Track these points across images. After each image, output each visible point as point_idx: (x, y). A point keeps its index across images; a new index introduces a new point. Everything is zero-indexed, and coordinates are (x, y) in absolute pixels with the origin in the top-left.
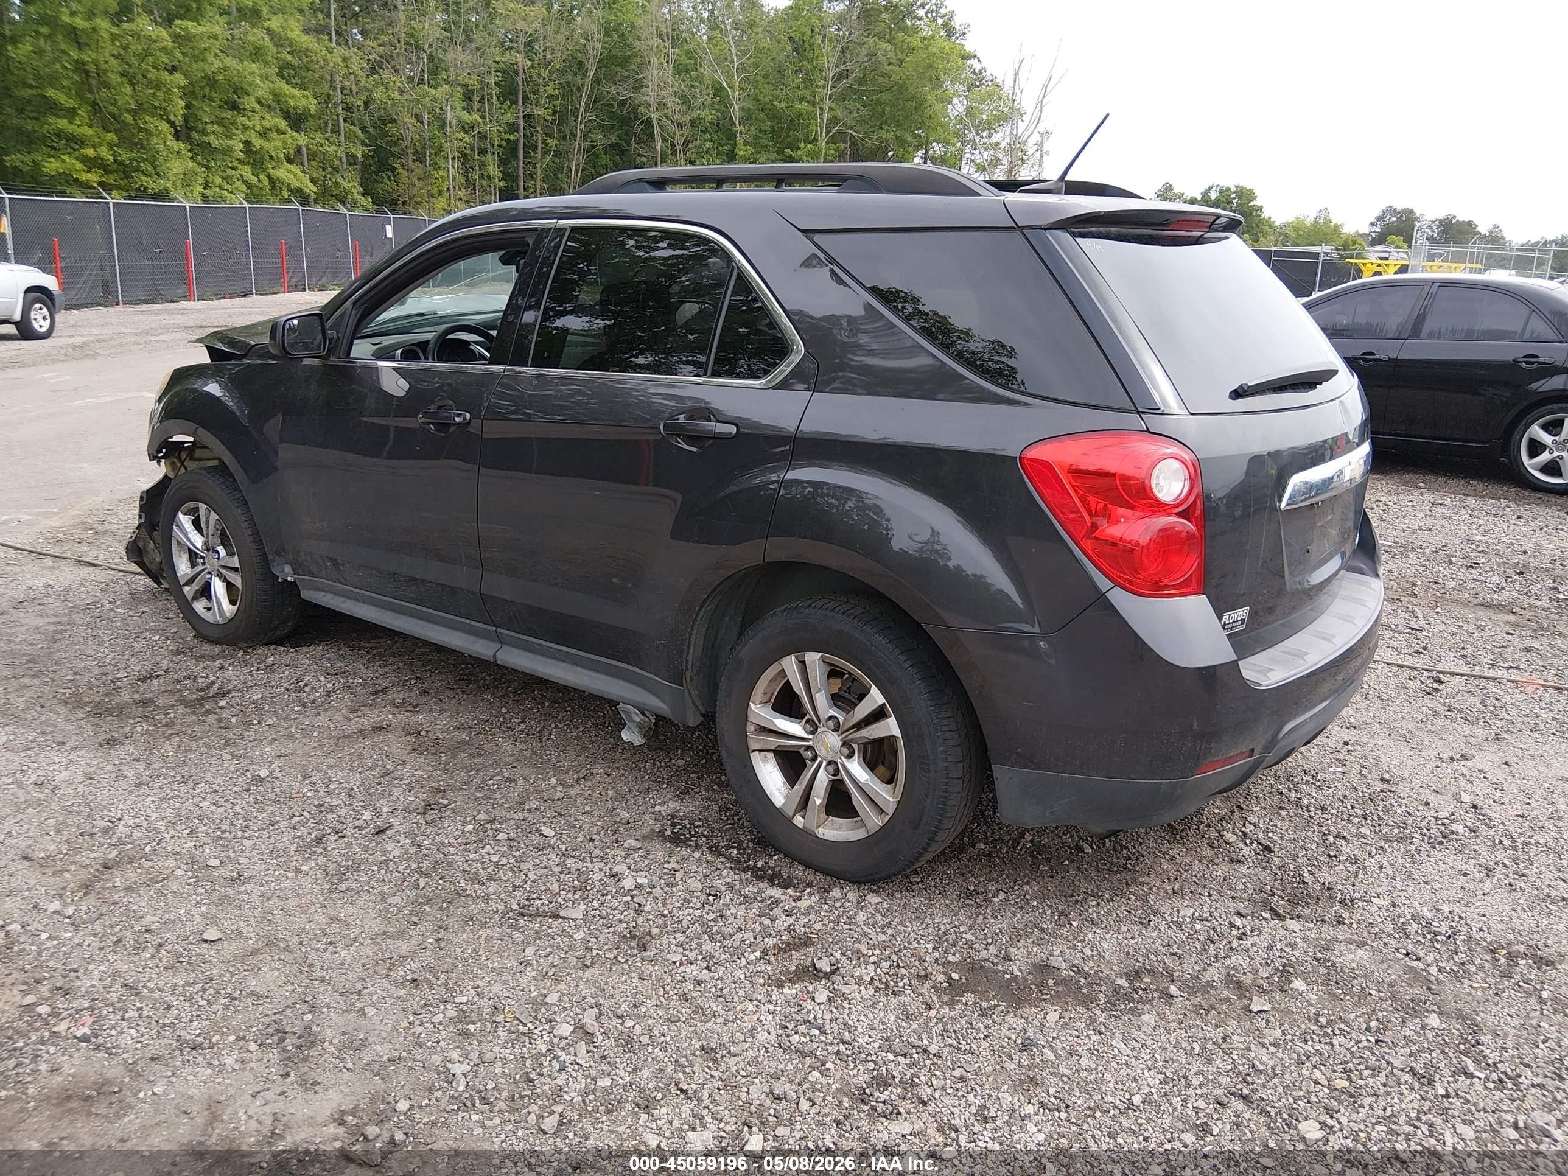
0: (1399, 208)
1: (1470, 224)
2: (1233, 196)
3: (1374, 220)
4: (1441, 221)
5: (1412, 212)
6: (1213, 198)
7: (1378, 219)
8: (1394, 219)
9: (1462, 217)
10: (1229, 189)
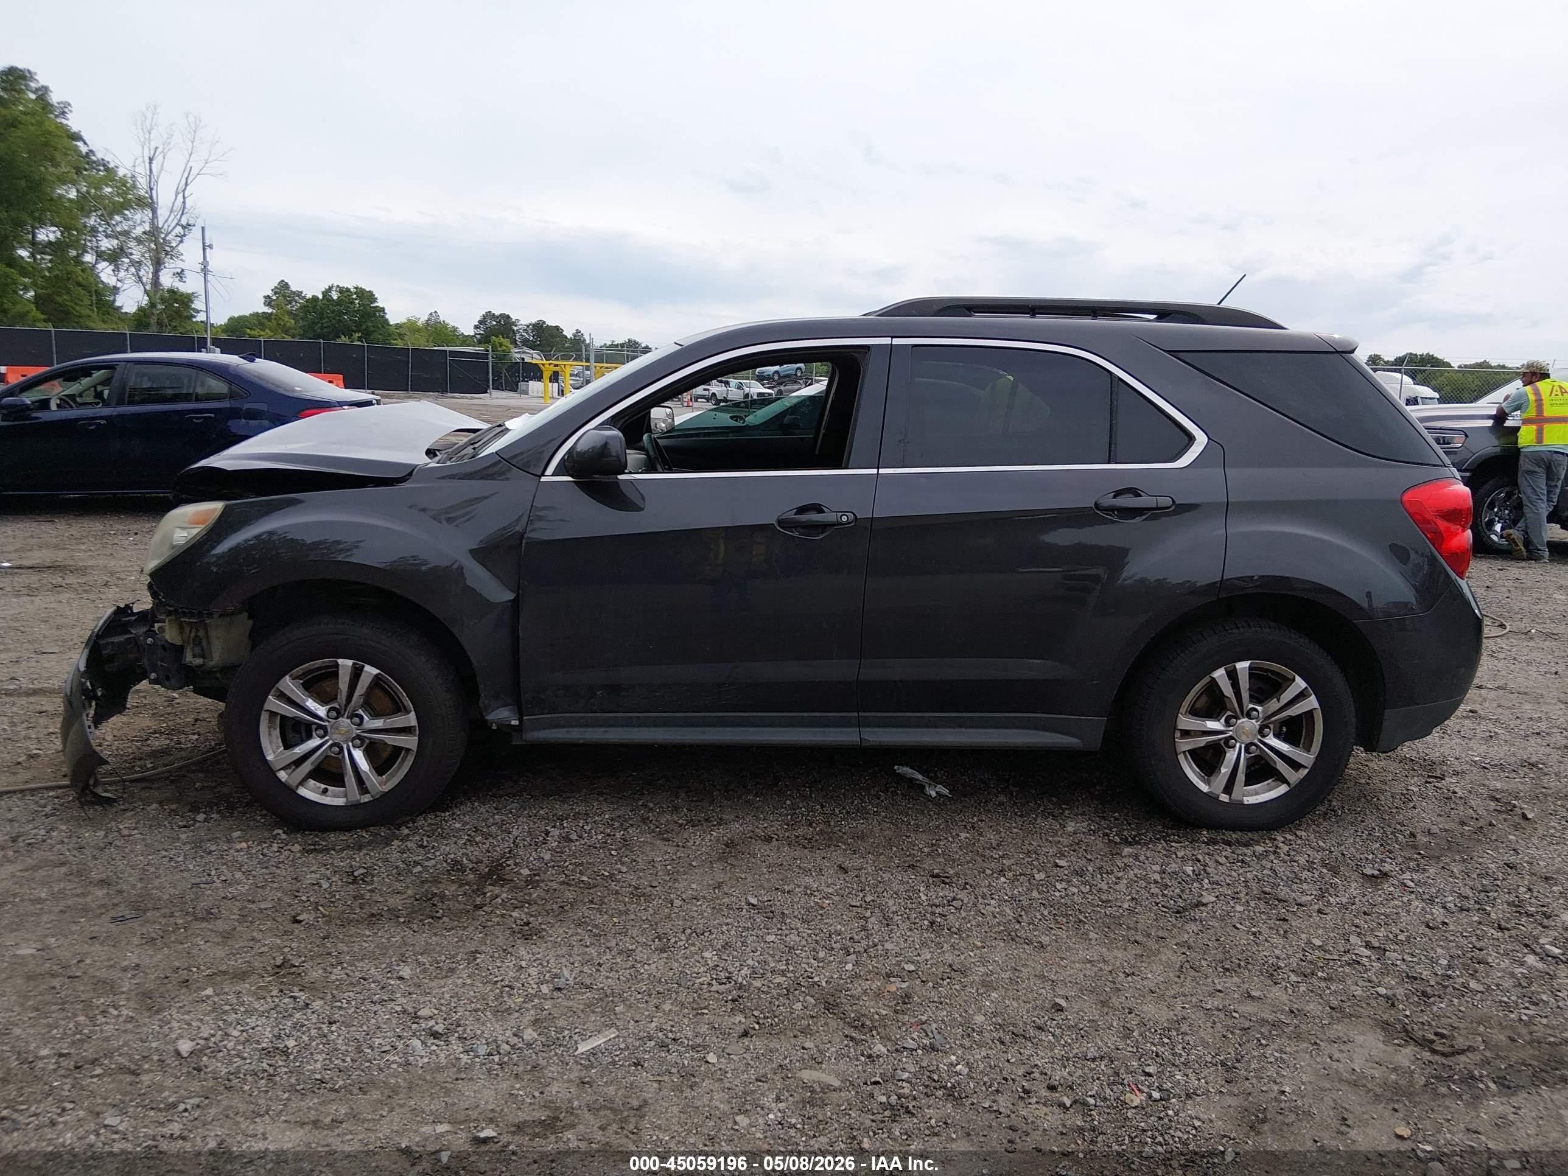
0: (497, 313)
1: (557, 328)
2: (354, 296)
3: (477, 323)
4: (534, 325)
5: (508, 317)
6: (335, 297)
7: (480, 322)
8: (494, 323)
9: (551, 322)
10: (348, 290)
